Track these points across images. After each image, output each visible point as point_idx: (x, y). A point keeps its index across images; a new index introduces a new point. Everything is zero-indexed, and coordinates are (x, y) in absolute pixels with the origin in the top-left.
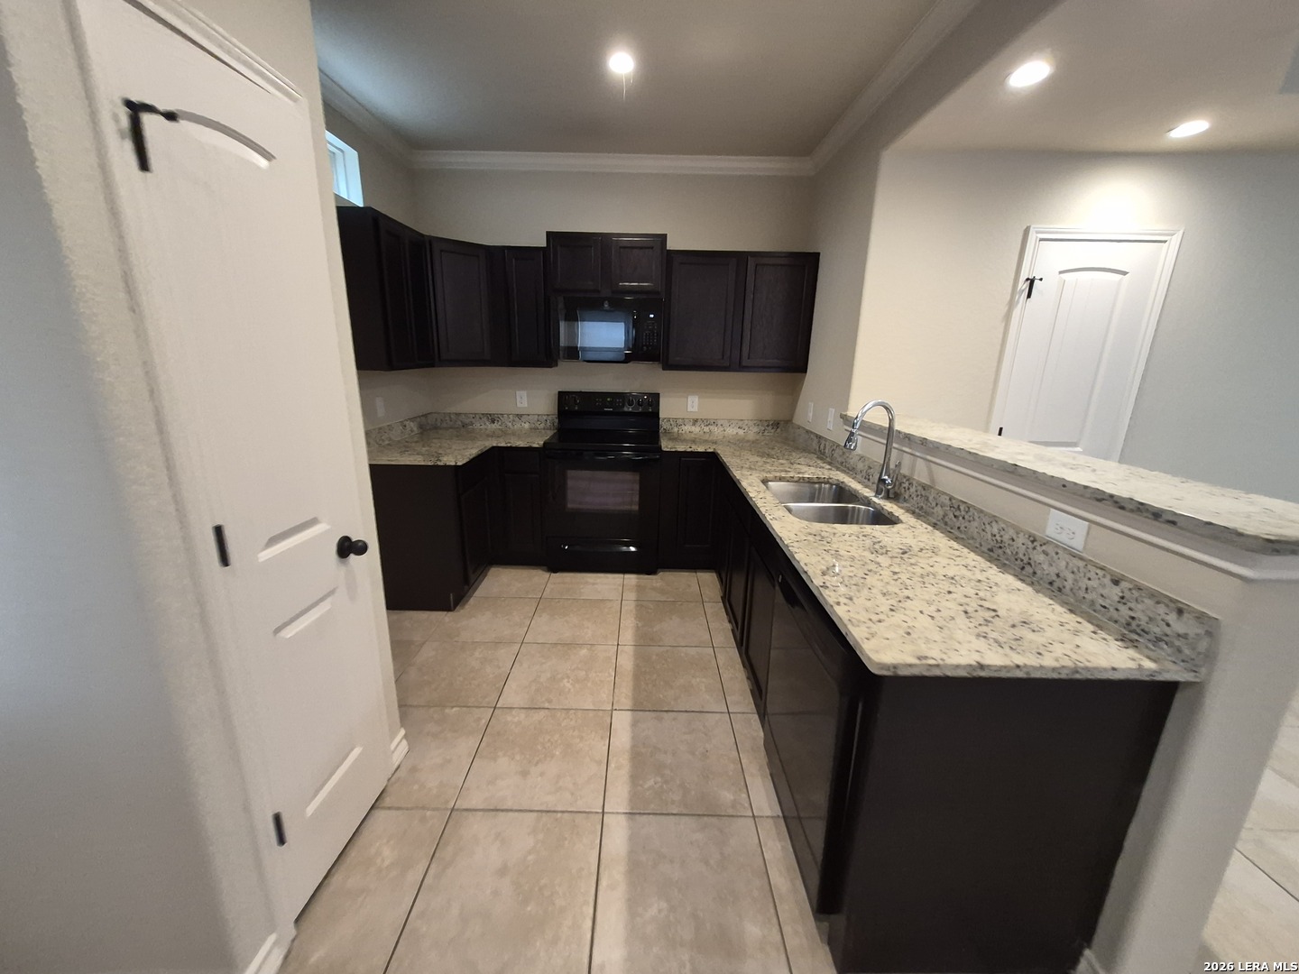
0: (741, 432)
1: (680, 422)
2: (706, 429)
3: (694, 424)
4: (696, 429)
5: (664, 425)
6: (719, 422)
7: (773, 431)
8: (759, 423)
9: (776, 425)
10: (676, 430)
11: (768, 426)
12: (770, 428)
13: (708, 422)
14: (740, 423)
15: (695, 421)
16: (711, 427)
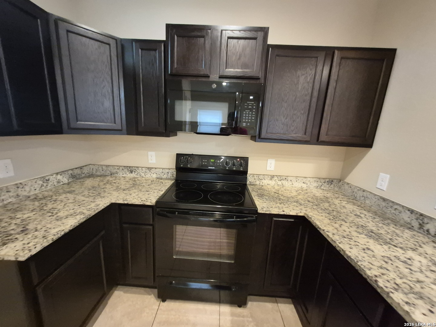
0: (304, 186)
1: (261, 177)
2: (280, 183)
3: (271, 179)
4: (272, 183)
5: (250, 179)
6: (289, 178)
7: (327, 186)
8: (318, 180)
9: (331, 181)
10: (258, 183)
11: (324, 182)
12: (326, 184)
13: (281, 178)
14: (304, 180)
15: (272, 177)
16: (284, 182)
